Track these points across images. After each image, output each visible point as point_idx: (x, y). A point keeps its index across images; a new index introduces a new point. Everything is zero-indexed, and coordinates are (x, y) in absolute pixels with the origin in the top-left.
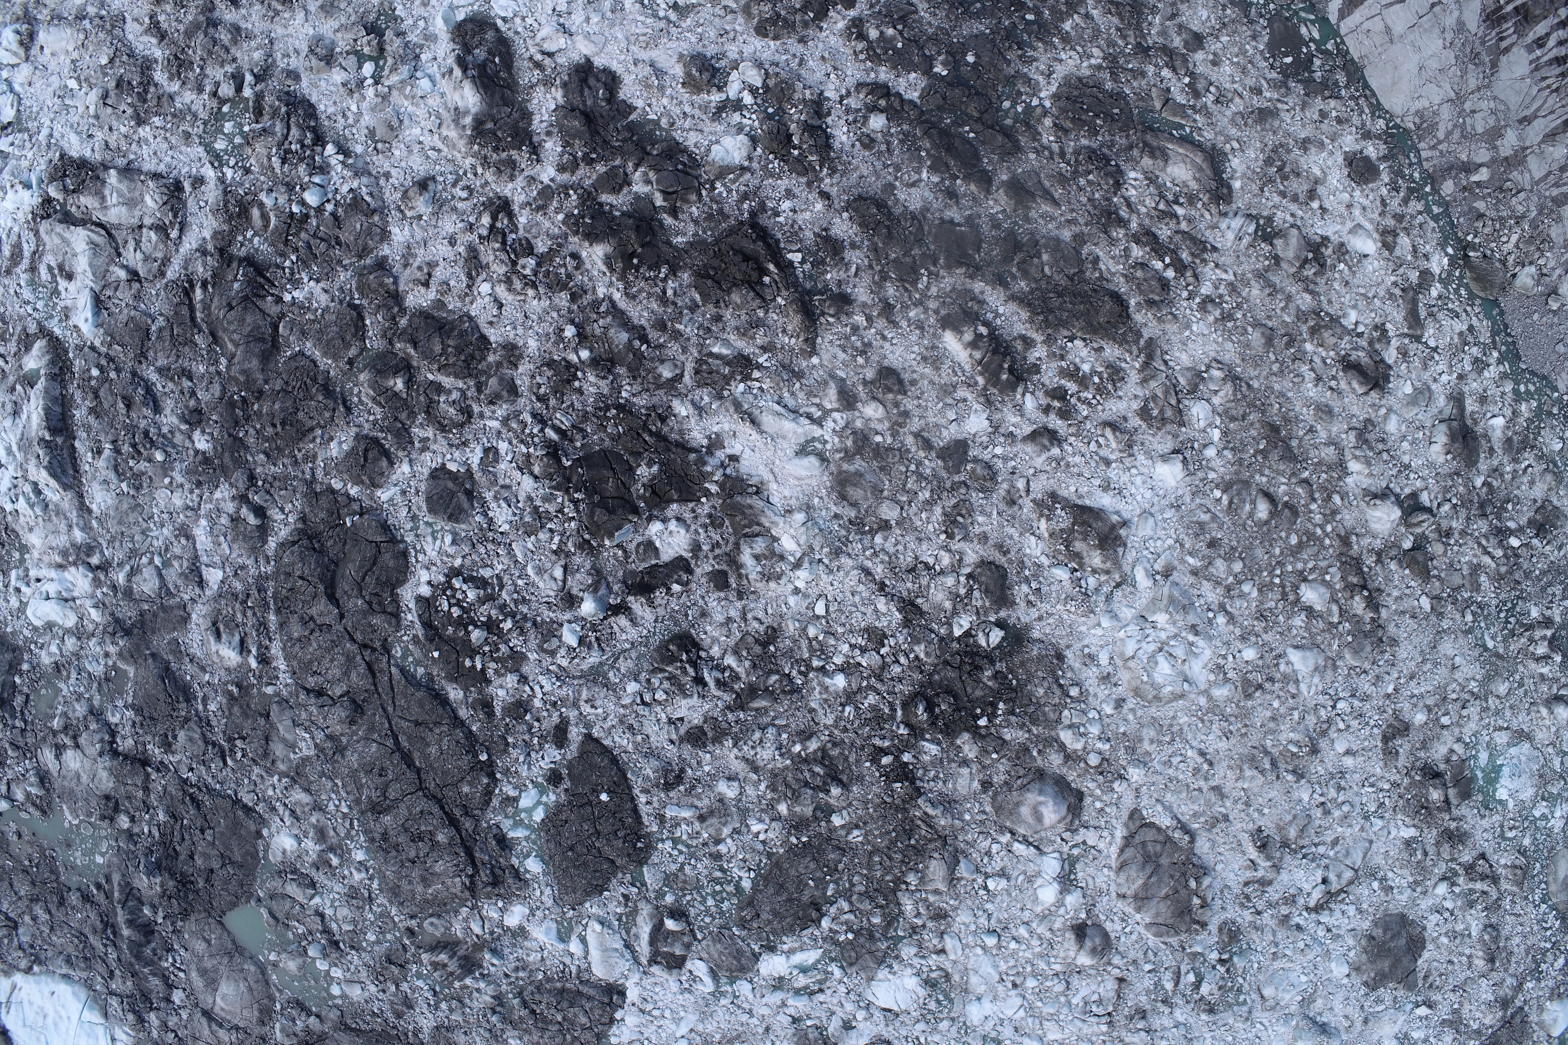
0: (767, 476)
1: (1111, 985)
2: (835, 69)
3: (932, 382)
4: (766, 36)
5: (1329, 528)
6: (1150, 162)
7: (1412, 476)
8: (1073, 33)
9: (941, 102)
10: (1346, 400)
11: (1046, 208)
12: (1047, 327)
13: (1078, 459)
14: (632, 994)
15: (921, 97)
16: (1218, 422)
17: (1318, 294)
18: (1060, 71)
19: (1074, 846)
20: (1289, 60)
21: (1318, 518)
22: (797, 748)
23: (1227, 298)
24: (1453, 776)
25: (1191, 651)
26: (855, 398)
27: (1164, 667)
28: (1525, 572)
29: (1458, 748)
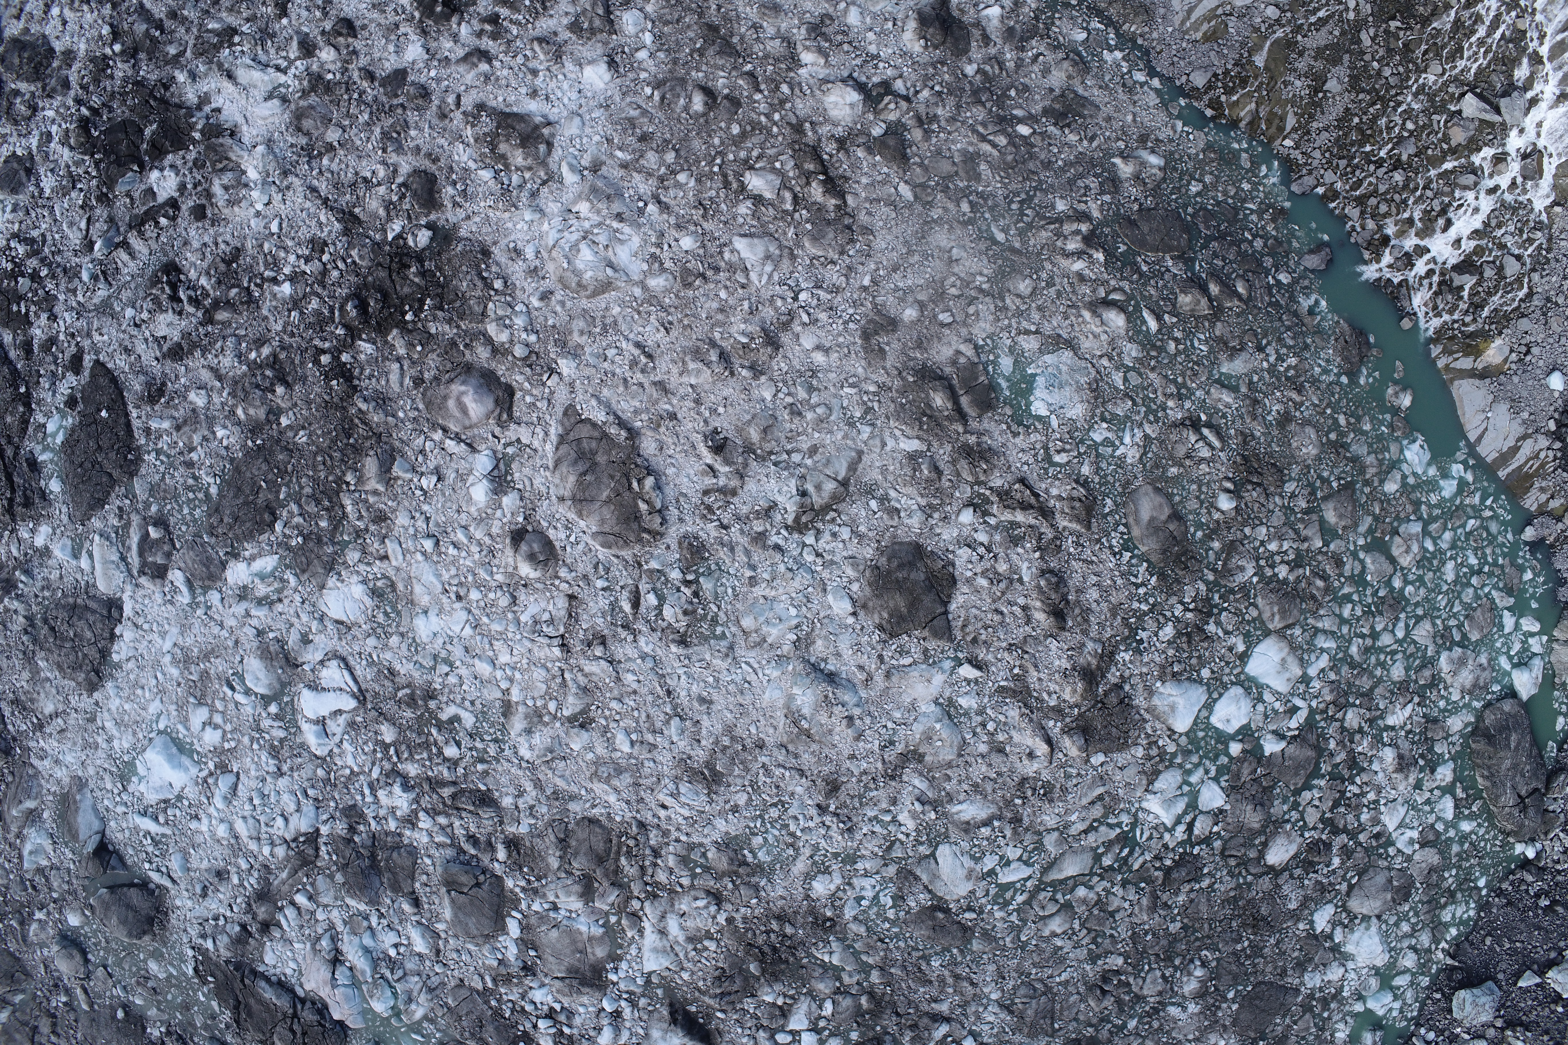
0: (241, 119)
1: (562, 603)
3: (379, 25)
5: (777, 117)
7: (881, 65)
13: (505, 72)
14: (128, 610)
16: (649, 27)
19: (510, 444)
21: (763, 107)
22: (253, 355)
24: (964, 381)
25: (615, 238)
26: (315, 46)
27: (586, 254)
28: (1042, 162)
29: (968, 350)
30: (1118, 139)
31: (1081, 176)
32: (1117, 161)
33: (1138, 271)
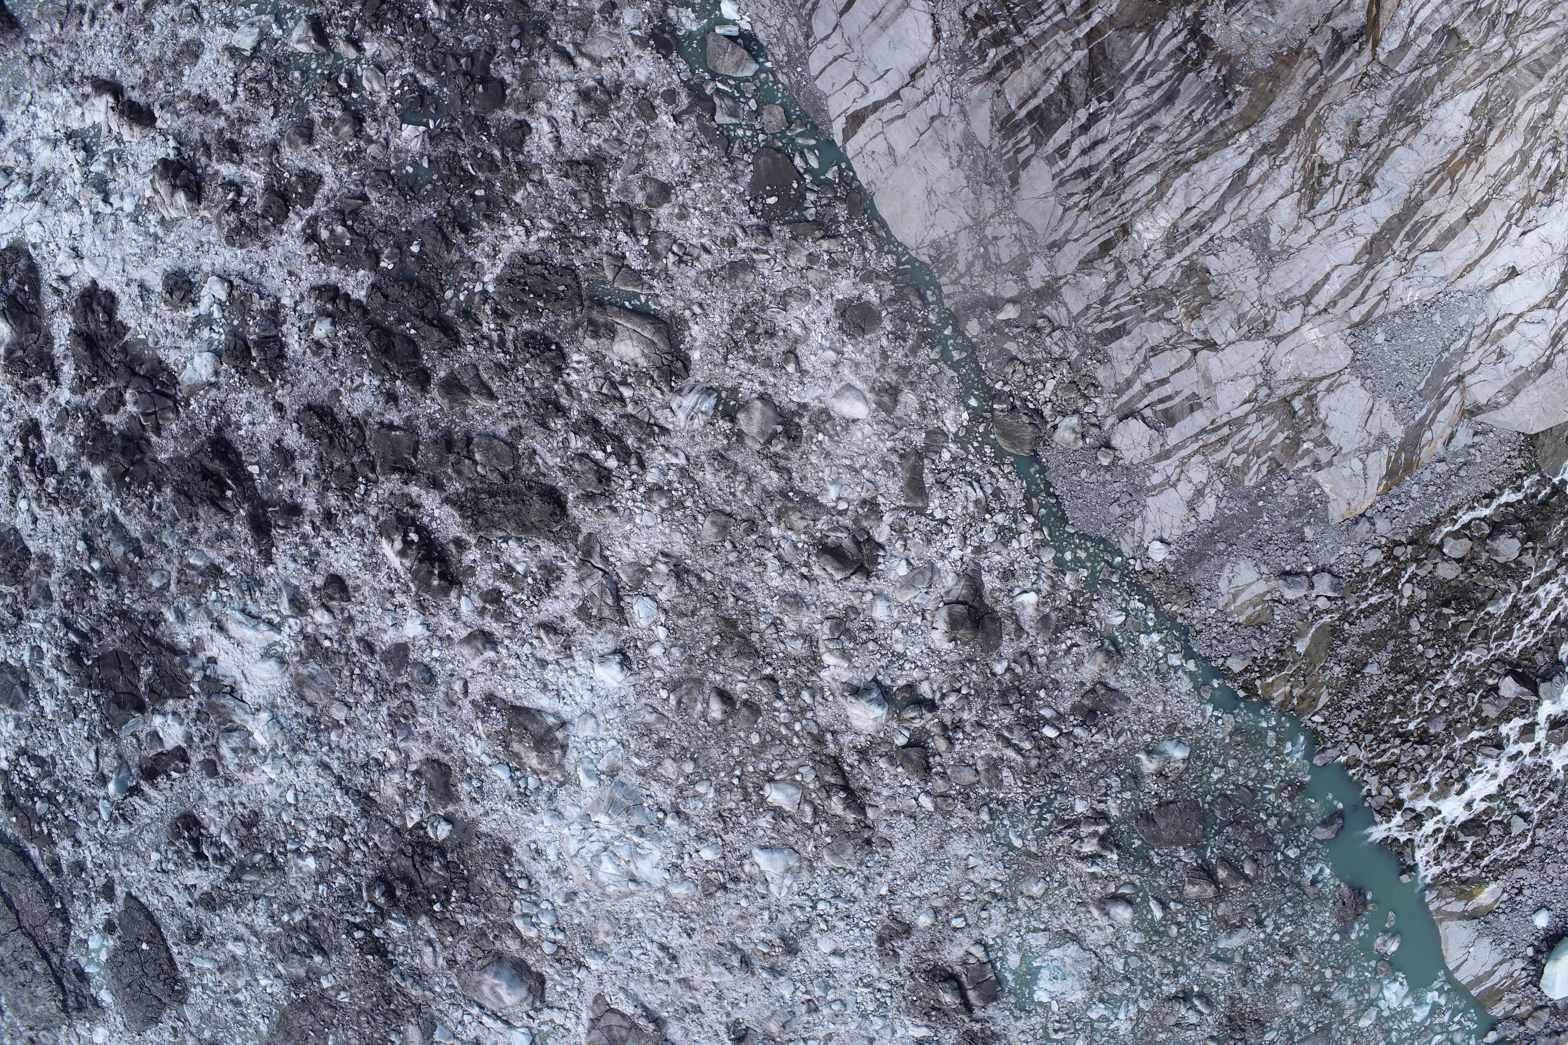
0: (239, 677)
2: (290, 273)
3: (373, 588)
4: (233, 245)
5: (797, 726)
6: (593, 342)
7: (907, 666)
8: (524, 204)
9: (383, 300)
10: (821, 587)
11: (482, 402)
12: (478, 530)
13: (513, 662)
15: (368, 296)
16: (663, 619)
17: (789, 471)
18: (507, 249)
19: (543, 1023)
20: (772, 200)
21: (783, 717)
23: (676, 485)
24: (972, 980)
25: (635, 851)
26: (307, 603)
27: (607, 868)
28: (1065, 764)
29: (978, 952)
30: (1146, 732)
31: (1104, 776)
32: (1142, 756)
33: (1151, 865)
